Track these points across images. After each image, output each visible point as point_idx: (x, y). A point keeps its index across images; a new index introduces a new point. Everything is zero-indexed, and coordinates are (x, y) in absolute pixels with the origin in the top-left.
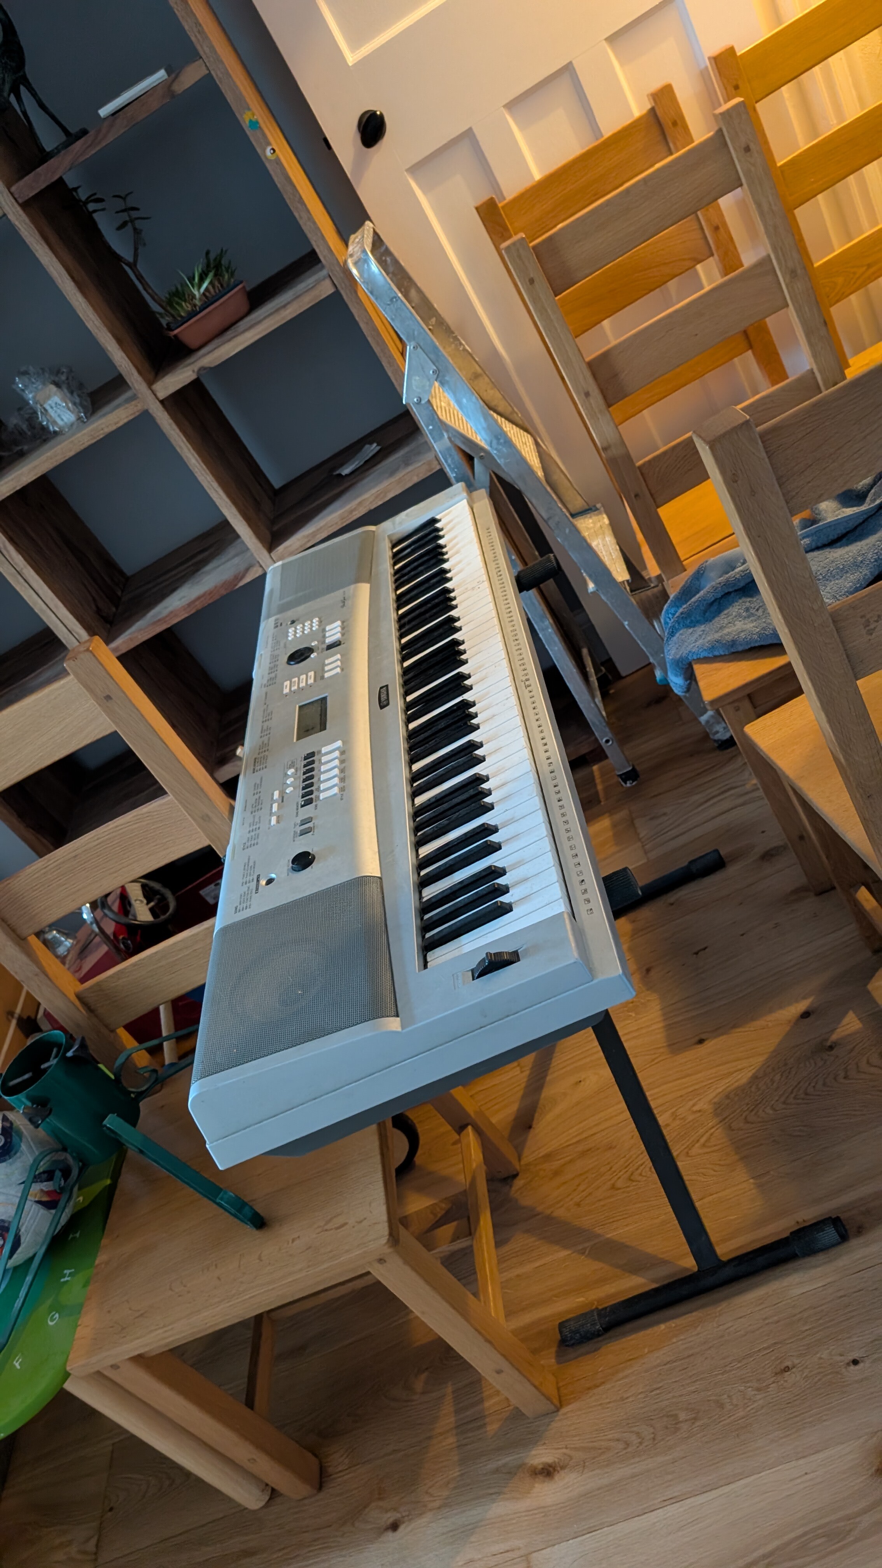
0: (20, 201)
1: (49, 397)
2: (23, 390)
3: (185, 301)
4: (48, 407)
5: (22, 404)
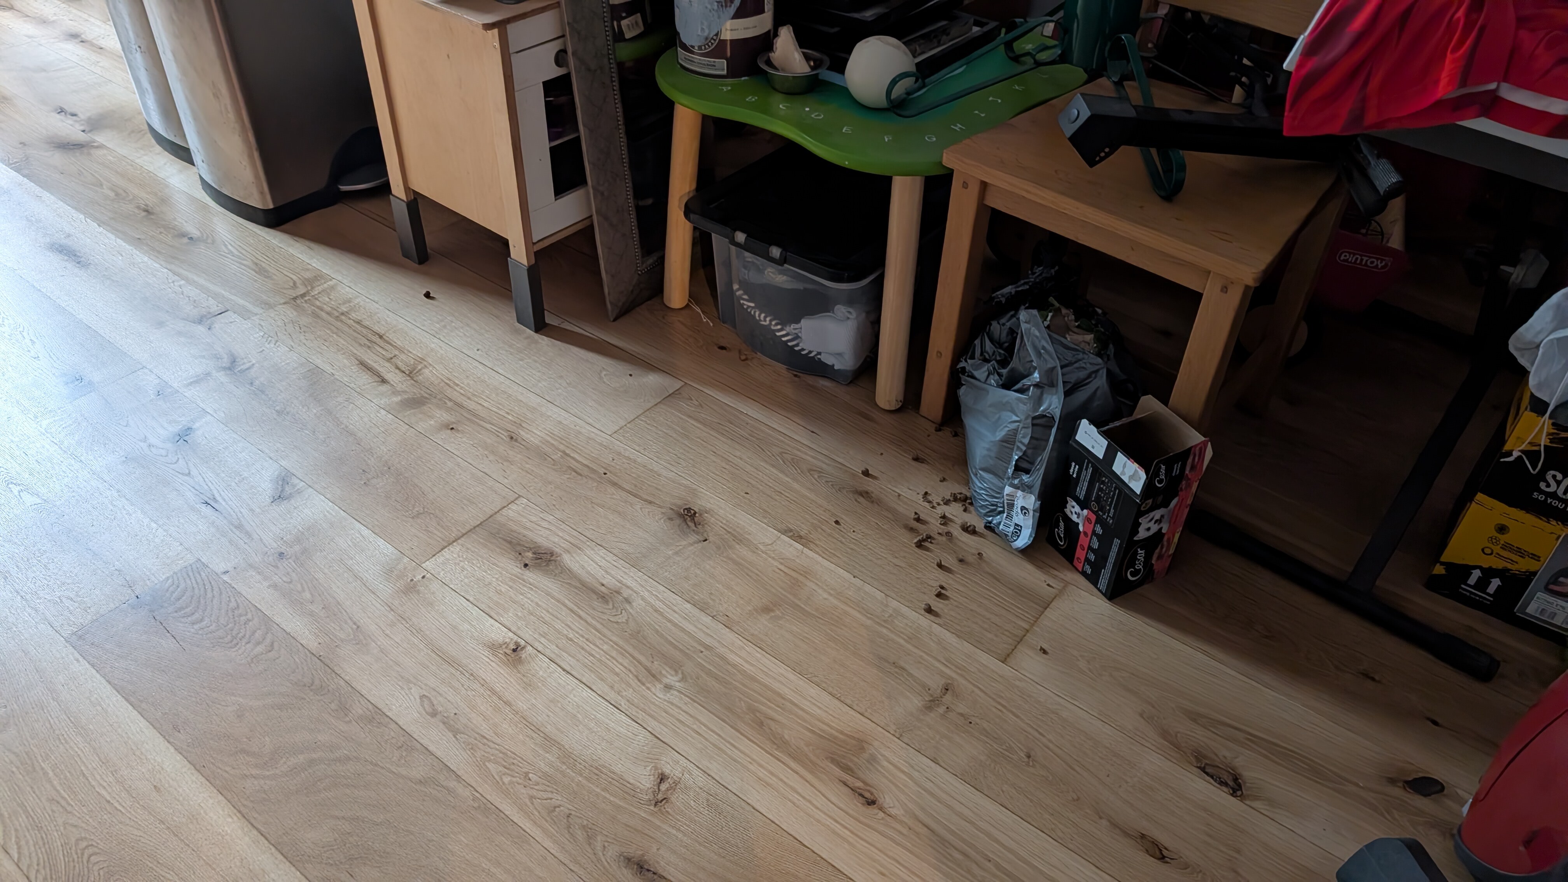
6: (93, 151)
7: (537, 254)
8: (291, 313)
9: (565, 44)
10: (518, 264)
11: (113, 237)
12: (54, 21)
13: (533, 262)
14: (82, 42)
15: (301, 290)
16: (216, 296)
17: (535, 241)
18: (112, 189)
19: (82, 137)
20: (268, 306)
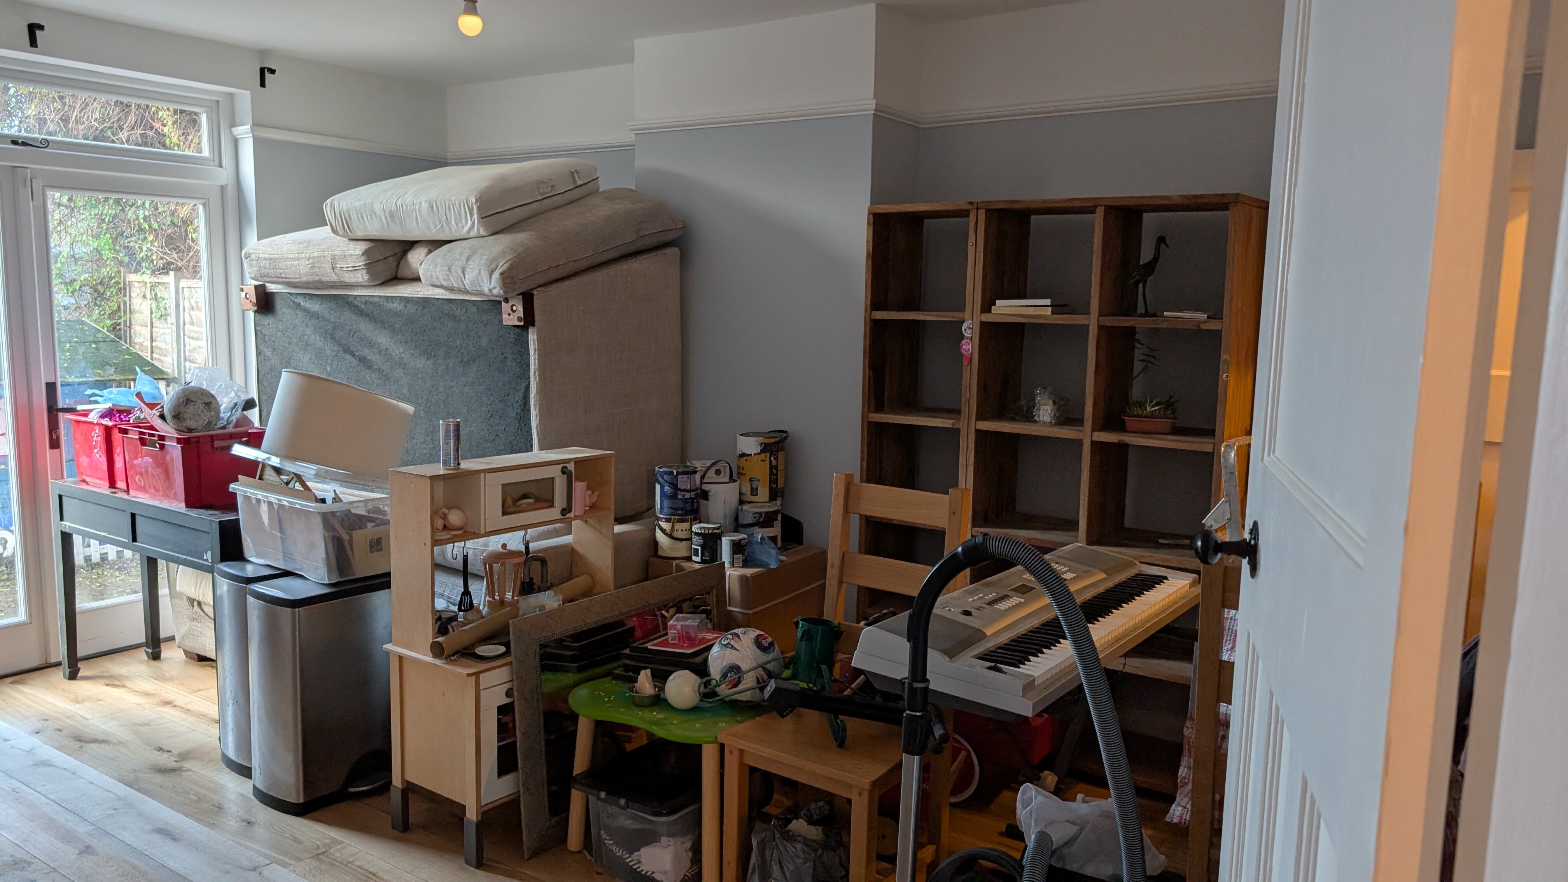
0: (1100, 324)
1: (1046, 405)
2: (1037, 394)
3: (1141, 408)
4: (1042, 409)
5: (1033, 399)
6: (183, 773)
7: (483, 813)
8: (315, 863)
9: (513, 685)
10: (470, 822)
11: (196, 824)
12: (154, 694)
13: (480, 818)
14: (175, 706)
15: (323, 850)
16: (265, 856)
17: (483, 804)
18: (195, 795)
19: (175, 765)
20: (299, 859)
